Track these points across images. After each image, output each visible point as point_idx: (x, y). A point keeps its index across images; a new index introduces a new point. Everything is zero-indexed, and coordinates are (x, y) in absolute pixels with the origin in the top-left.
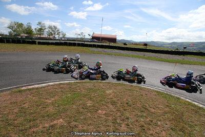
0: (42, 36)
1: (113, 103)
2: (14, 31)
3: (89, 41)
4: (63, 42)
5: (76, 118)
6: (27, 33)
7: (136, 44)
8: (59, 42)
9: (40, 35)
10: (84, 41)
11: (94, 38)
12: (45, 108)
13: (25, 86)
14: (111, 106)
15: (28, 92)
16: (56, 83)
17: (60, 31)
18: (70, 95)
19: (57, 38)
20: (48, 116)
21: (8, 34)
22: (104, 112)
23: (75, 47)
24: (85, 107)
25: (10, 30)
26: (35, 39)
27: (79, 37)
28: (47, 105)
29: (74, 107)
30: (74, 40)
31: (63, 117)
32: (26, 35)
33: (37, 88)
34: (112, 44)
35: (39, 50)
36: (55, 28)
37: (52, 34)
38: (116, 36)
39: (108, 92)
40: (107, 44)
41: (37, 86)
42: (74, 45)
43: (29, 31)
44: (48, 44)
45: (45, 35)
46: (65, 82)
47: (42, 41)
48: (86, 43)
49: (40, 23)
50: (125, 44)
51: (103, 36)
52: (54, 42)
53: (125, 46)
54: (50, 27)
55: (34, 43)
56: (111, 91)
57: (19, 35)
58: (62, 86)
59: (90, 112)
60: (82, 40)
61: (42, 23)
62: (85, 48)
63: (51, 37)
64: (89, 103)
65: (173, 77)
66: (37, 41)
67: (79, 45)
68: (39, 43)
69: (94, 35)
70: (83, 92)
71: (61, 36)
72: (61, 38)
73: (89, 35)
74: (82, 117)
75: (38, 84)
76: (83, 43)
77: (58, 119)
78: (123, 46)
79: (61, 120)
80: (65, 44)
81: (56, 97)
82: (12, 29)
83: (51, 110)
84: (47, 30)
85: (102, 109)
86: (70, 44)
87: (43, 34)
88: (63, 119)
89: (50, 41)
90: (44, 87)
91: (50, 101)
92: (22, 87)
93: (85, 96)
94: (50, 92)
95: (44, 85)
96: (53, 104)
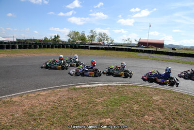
0: (93, 42)
1: (161, 110)
2: (72, 38)
3: (135, 47)
4: (112, 47)
5: (123, 120)
6: (81, 40)
7: (187, 49)
8: (108, 47)
9: (92, 41)
10: (131, 46)
11: (140, 43)
12: (95, 106)
13: (79, 85)
14: (159, 113)
15: (81, 90)
16: (105, 84)
17: (109, 37)
18: (117, 97)
19: (106, 44)
20: (97, 114)
21: (67, 41)
22: (151, 118)
23: (123, 52)
24: (131, 110)
25: (69, 38)
26: (88, 45)
27: (126, 42)
28: (97, 104)
29: (121, 108)
30: (121, 46)
31: (111, 117)
32: (80, 41)
33: (89, 88)
34: (159, 49)
35: (91, 54)
36: (105, 34)
37: (102, 40)
38: (163, 41)
39: (155, 98)
40: (154, 49)
41: (88, 86)
42: (122, 50)
43: (83, 38)
44: (98, 49)
45: (96, 41)
46: (113, 84)
47: (93, 46)
48: (133, 48)
49: (92, 31)
50: (174, 49)
51: (149, 41)
52: (104, 47)
53: (174, 51)
54: (100, 34)
55: (86, 48)
56: (158, 98)
57: (75, 42)
58: (110, 88)
59: (137, 115)
60: (128, 45)
61: (94, 31)
62: (132, 52)
63: (101, 42)
64: (136, 107)
65: (154, 74)
66: (90, 46)
67: (126, 50)
68: (91, 48)
69: (141, 41)
70: (130, 95)
71: (109, 42)
72: (110, 44)
73: (136, 41)
74: (128, 120)
75: (89, 84)
76: (130, 48)
77: (106, 118)
78: (172, 51)
79: (109, 119)
80: (114, 49)
81: (105, 97)
82: (70, 37)
83: (100, 108)
84: (98, 37)
85: (149, 115)
86: (118, 49)
87: (94, 40)
88: (111, 119)
89: (100, 47)
90: (94, 88)
91: (100, 101)
92: (77, 85)
93: (132, 99)
94: (100, 93)
95: (94, 85)
96: (102, 103)
